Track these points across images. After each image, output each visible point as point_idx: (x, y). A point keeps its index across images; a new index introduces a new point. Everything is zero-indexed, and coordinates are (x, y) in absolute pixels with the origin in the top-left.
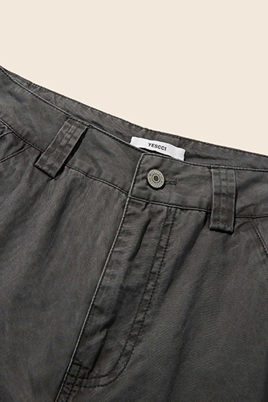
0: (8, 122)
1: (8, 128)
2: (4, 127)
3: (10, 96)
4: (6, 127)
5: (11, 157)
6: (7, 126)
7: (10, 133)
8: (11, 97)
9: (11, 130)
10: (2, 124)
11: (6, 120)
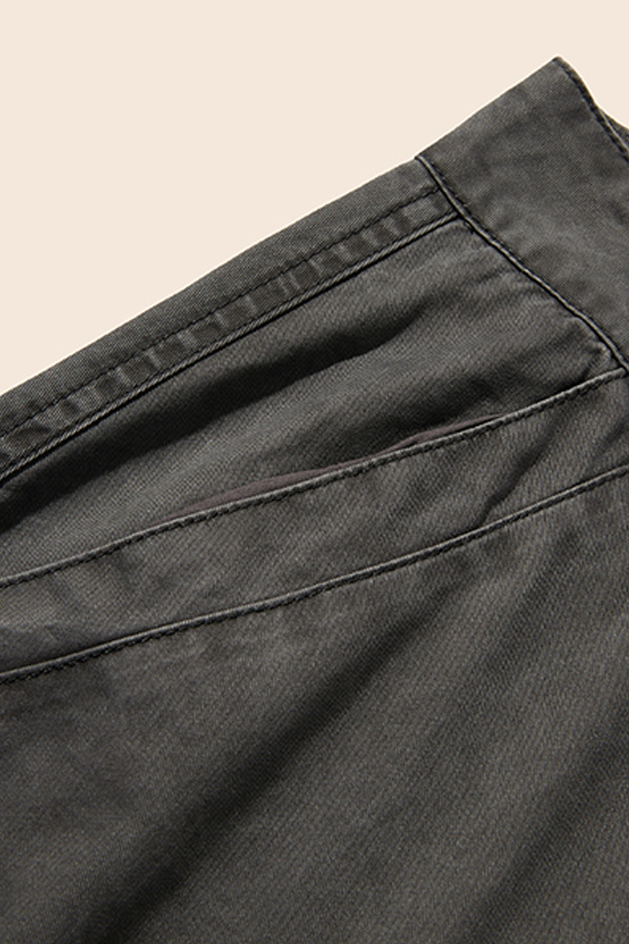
0: (615, 333)
1: (613, 356)
2: (599, 351)
3: (613, 223)
4: (607, 354)
5: (614, 477)
6: (608, 347)
7: (617, 377)
8: (620, 228)
9: (620, 366)
10: (591, 334)
11: (606, 322)
